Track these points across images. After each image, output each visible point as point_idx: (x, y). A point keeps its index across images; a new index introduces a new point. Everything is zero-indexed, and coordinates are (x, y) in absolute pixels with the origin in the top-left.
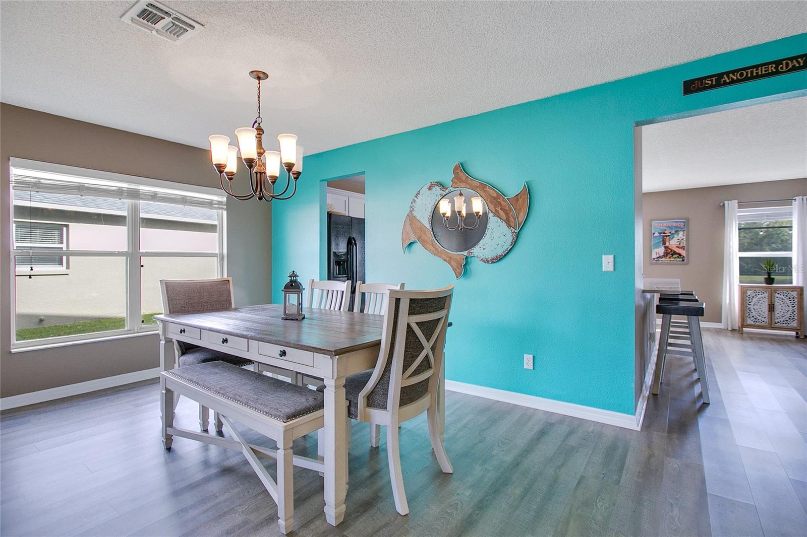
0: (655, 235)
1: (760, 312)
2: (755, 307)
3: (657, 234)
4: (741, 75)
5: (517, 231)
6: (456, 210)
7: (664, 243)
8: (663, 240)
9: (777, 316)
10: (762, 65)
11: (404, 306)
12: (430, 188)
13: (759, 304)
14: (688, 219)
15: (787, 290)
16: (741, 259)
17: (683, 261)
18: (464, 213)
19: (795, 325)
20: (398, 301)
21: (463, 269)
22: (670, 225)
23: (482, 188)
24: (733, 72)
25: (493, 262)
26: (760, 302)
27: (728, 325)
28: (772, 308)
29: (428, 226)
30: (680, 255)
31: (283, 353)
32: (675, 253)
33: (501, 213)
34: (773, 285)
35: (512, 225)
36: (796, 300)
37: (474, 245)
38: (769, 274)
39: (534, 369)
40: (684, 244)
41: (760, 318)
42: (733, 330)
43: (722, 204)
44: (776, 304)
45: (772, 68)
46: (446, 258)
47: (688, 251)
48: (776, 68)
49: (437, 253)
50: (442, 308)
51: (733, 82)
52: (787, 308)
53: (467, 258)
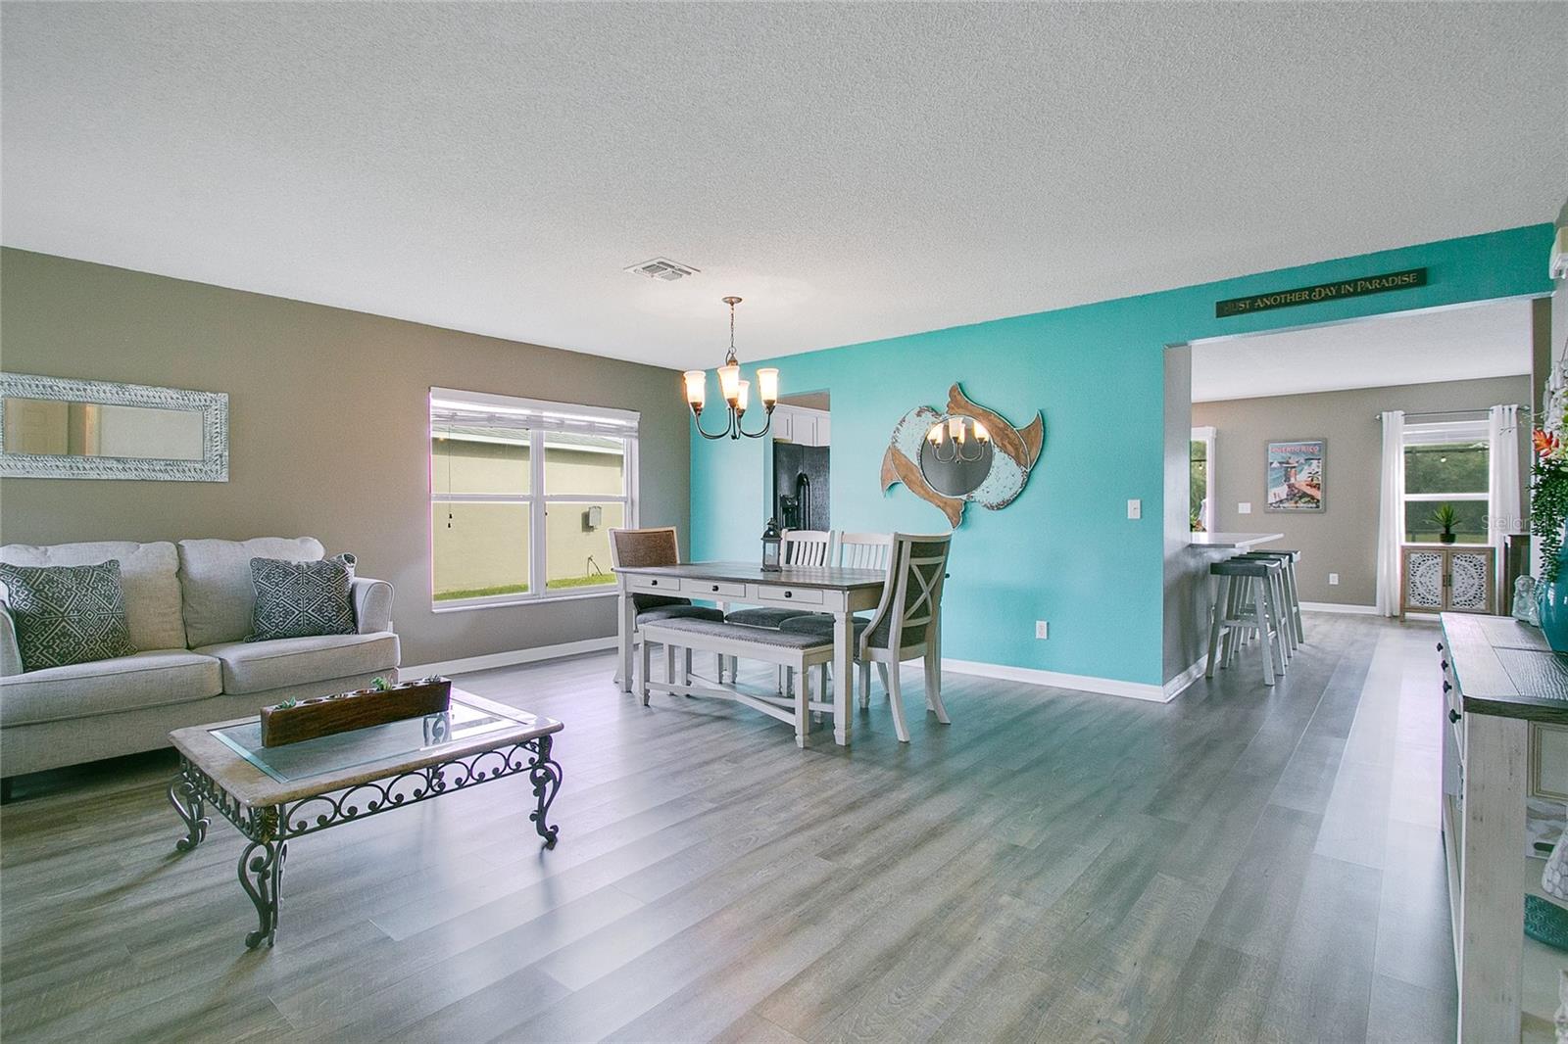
0: (1273, 465)
1: (1430, 587)
2: (1423, 580)
3: (1276, 465)
4: (1275, 300)
5: (1028, 471)
6: (952, 435)
7: (1287, 479)
8: (1285, 475)
9: (1455, 593)
10: (1295, 291)
11: (907, 548)
12: (919, 414)
13: (1428, 575)
14: (1326, 439)
15: (1472, 552)
16: (1407, 503)
17: (1318, 507)
18: (962, 439)
19: (1483, 607)
20: (901, 543)
21: (960, 517)
22: (1297, 449)
23: (986, 414)
24: (1267, 296)
25: (999, 509)
26: (1430, 572)
27: (1384, 609)
28: (1447, 581)
29: (916, 462)
30: (1313, 498)
31: (789, 595)
32: (1305, 495)
33: (1009, 447)
34: (1454, 545)
35: (1022, 462)
36: (1484, 568)
37: (975, 487)
38: (1447, 528)
39: (1048, 638)
40: (1319, 480)
41: (1430, 597)
42: (1393, 617)
43: (1378, 417)
44: (1455, 574)
45: (1305, 295)
46: (939, 503)
47: (1325, 492)
48: (1310, 295)
49: (928, 497)
50: (941, 554)
51: (1267, 307)
52: (1471, 581)
53: (966, 503)
